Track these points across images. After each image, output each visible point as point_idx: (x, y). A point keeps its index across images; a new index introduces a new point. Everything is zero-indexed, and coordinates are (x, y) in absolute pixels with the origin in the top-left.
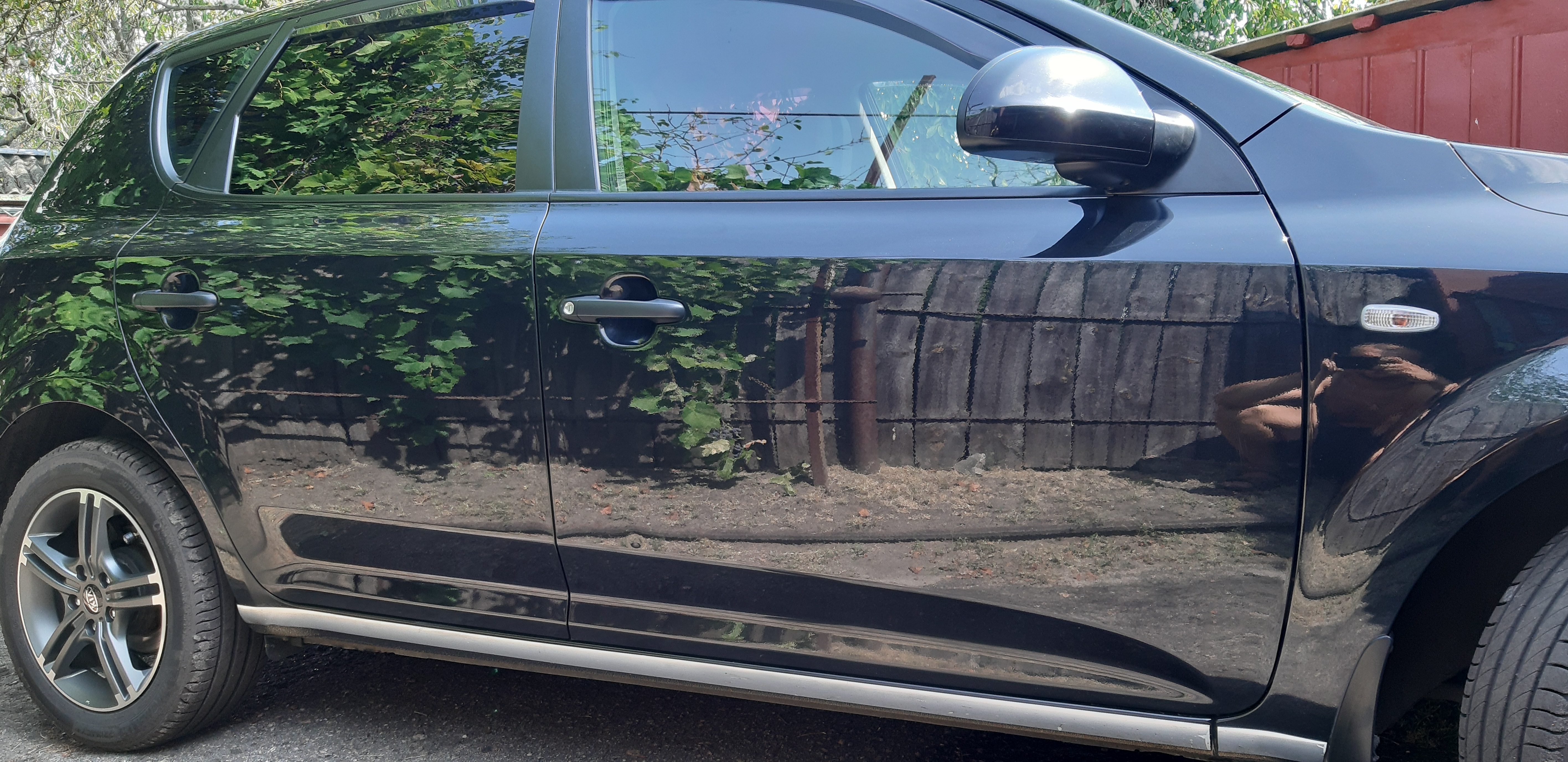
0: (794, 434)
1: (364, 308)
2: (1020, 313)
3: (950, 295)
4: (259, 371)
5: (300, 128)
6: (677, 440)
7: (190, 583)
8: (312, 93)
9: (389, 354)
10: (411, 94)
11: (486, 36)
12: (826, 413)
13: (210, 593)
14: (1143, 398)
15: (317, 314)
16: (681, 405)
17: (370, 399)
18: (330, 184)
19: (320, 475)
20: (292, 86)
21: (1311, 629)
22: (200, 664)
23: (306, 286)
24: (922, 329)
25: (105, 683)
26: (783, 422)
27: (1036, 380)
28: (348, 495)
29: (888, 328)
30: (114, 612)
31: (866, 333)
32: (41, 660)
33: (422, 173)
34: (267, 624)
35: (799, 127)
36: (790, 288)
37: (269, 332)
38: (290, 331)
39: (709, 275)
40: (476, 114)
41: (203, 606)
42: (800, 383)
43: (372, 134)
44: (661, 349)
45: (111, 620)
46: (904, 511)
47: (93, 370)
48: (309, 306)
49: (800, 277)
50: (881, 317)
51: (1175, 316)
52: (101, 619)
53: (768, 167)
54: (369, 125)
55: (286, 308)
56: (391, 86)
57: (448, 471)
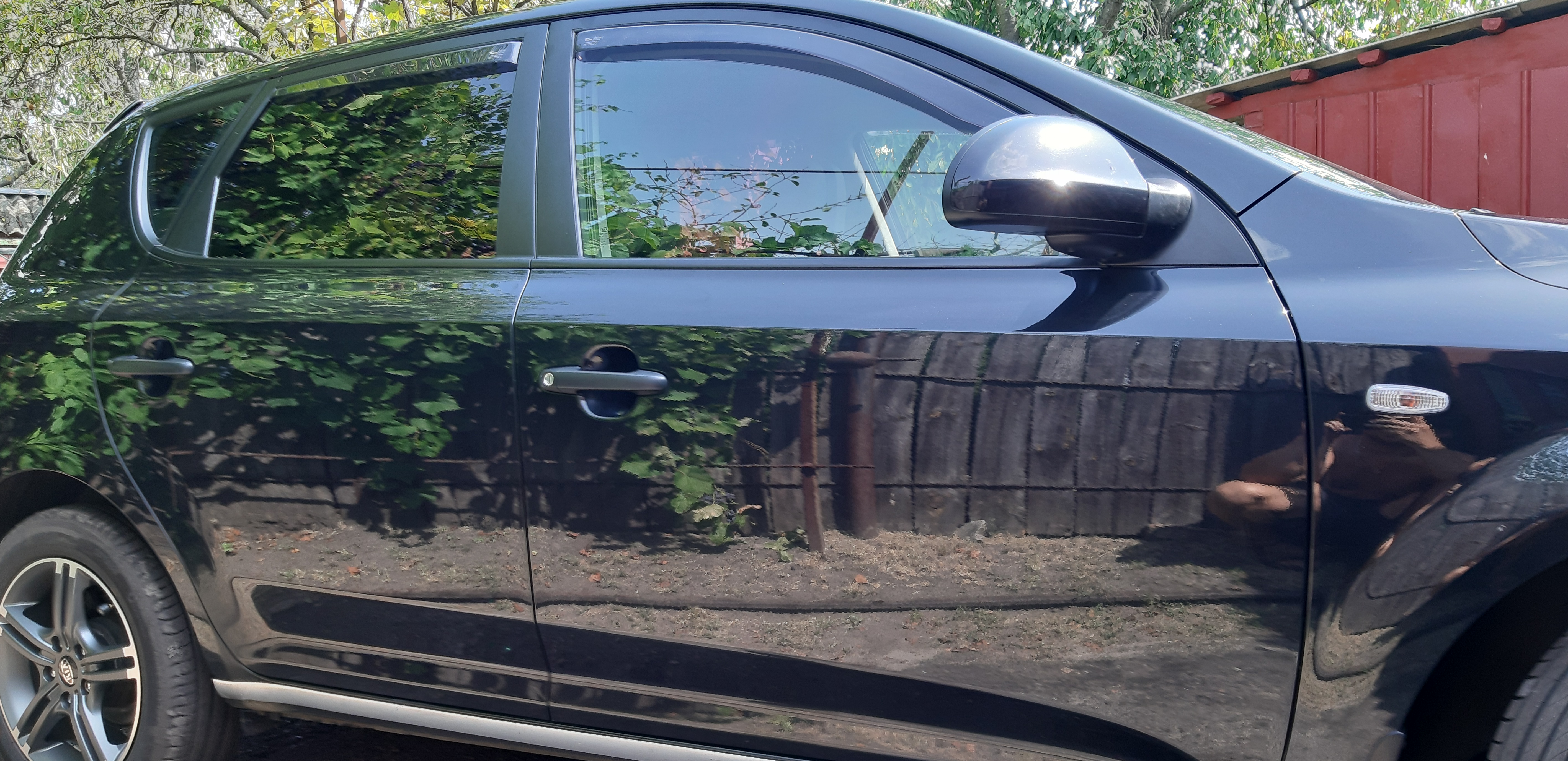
0: (791, 498)
1: (350, 371)
2: (1021, 378)
3: (947, 361)
4: (245, 432)
5: (290, 183)
6: (669, 504)
7: (165, 657)
8: (304, 148)
9: (374, 416)
10: (405, 149)
11: (482, 89)
12: (822, 477)
13: (185, 667)
14: (1147, 466)
15: (304, 376)
16: (672, 470)
17: (357, 462)
18: (321, 241)
19: (306, 538)
20: (285, 140)
21: (1322, 714)
22: (174, 741)
23: (293, 347)
24: (920, 394)
25: (79, 754)
26: (779, 487)
27: (1037, 446)
28: (333, 559)
29: (885, 394)
30: (89, 685)
31: (863, 398)
32: (15, 733)
33: (413, 230)
34: (244, 698)
35: (797, 183)
36: (785, 353)
37: (256, 394)
38: (276, 393)
39: (702, 339)
40: (470, 170)
41: (178, 681)
42: (796, 445)
43: (363, 190)
44: (652, 415)
45: (86, 693)
46: (902, 577)
47: (73, 435)
48: (296, 368)
49: (795, 341)
50: (877, 382)
51: (1180, 383)
52: (76, 691)
53: (765, 224)
54: (362, 180)
55: (273, 370)
56: (383, 141)
57: (432, 535)
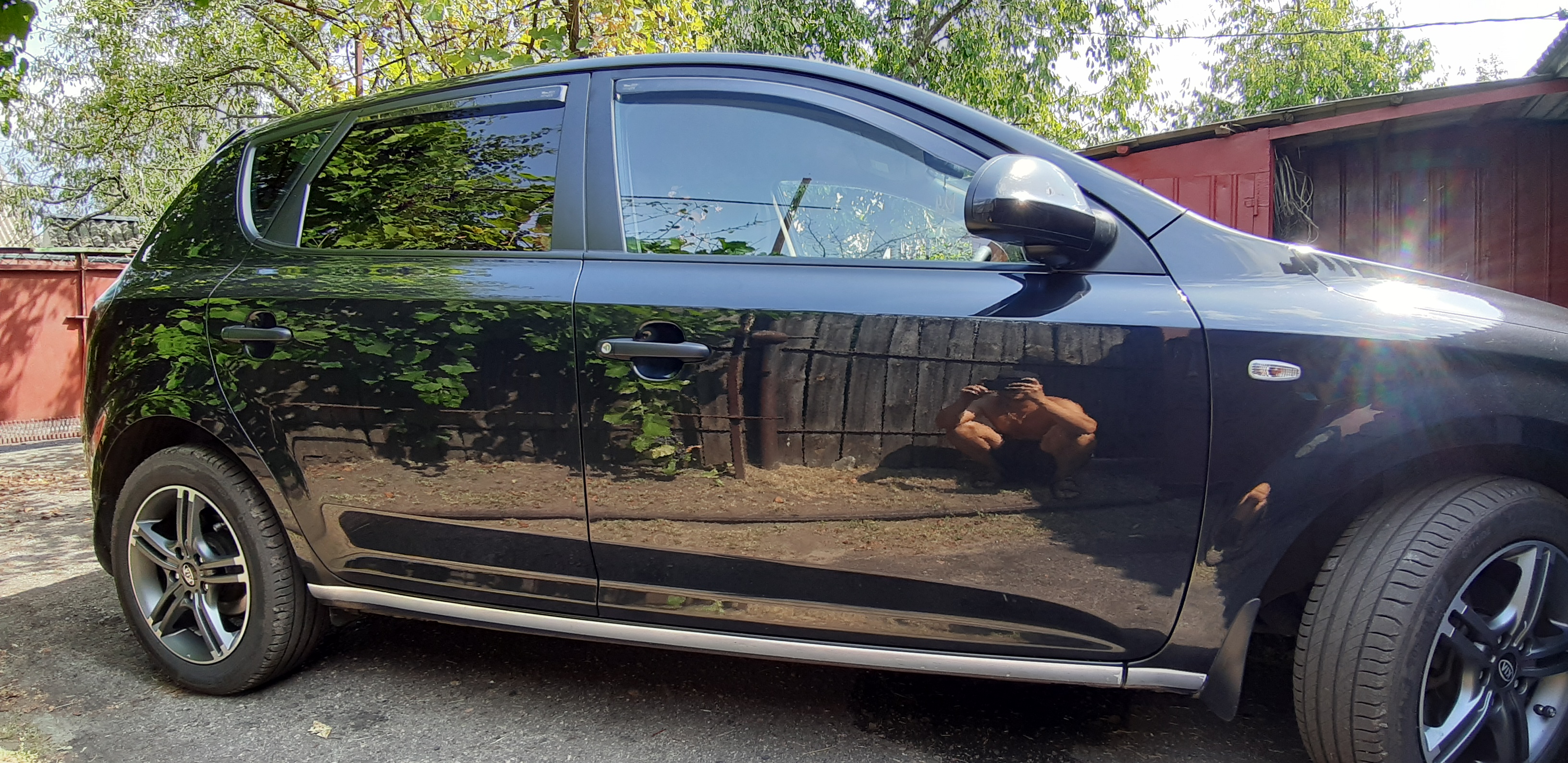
0: (717, 440)
1: (386, 340)
2: (877, 352)
3: (829, 339)
5: (338, 198)
6: (629, 444)
7: (269, 566)
9: (408, 376)
13: (285, 574)
15: (349, 344)
17: (387, 411)
19: (347, 469)
22: (278, 630)
24: (810, 362)
25: (202, 639)
26: (708, 431)
27: (889, 402)
29: (785, 364)
30: (207, 585)
31: (772, 365)
32: (150, 621)
34: (333, 598)
37: (309, 357)
38: (327, 358)
40: (472, 192)
41: (280, 584)
45: (205, 592)
46: (807, 498)
47: (183, 388)
48: (344, 338)
49: (726, 322)
50: (782, 354)
51: (979, 357)
52: (197, 591)
55: (324, 340)
56: (407, 168)
57: (447, 467)
